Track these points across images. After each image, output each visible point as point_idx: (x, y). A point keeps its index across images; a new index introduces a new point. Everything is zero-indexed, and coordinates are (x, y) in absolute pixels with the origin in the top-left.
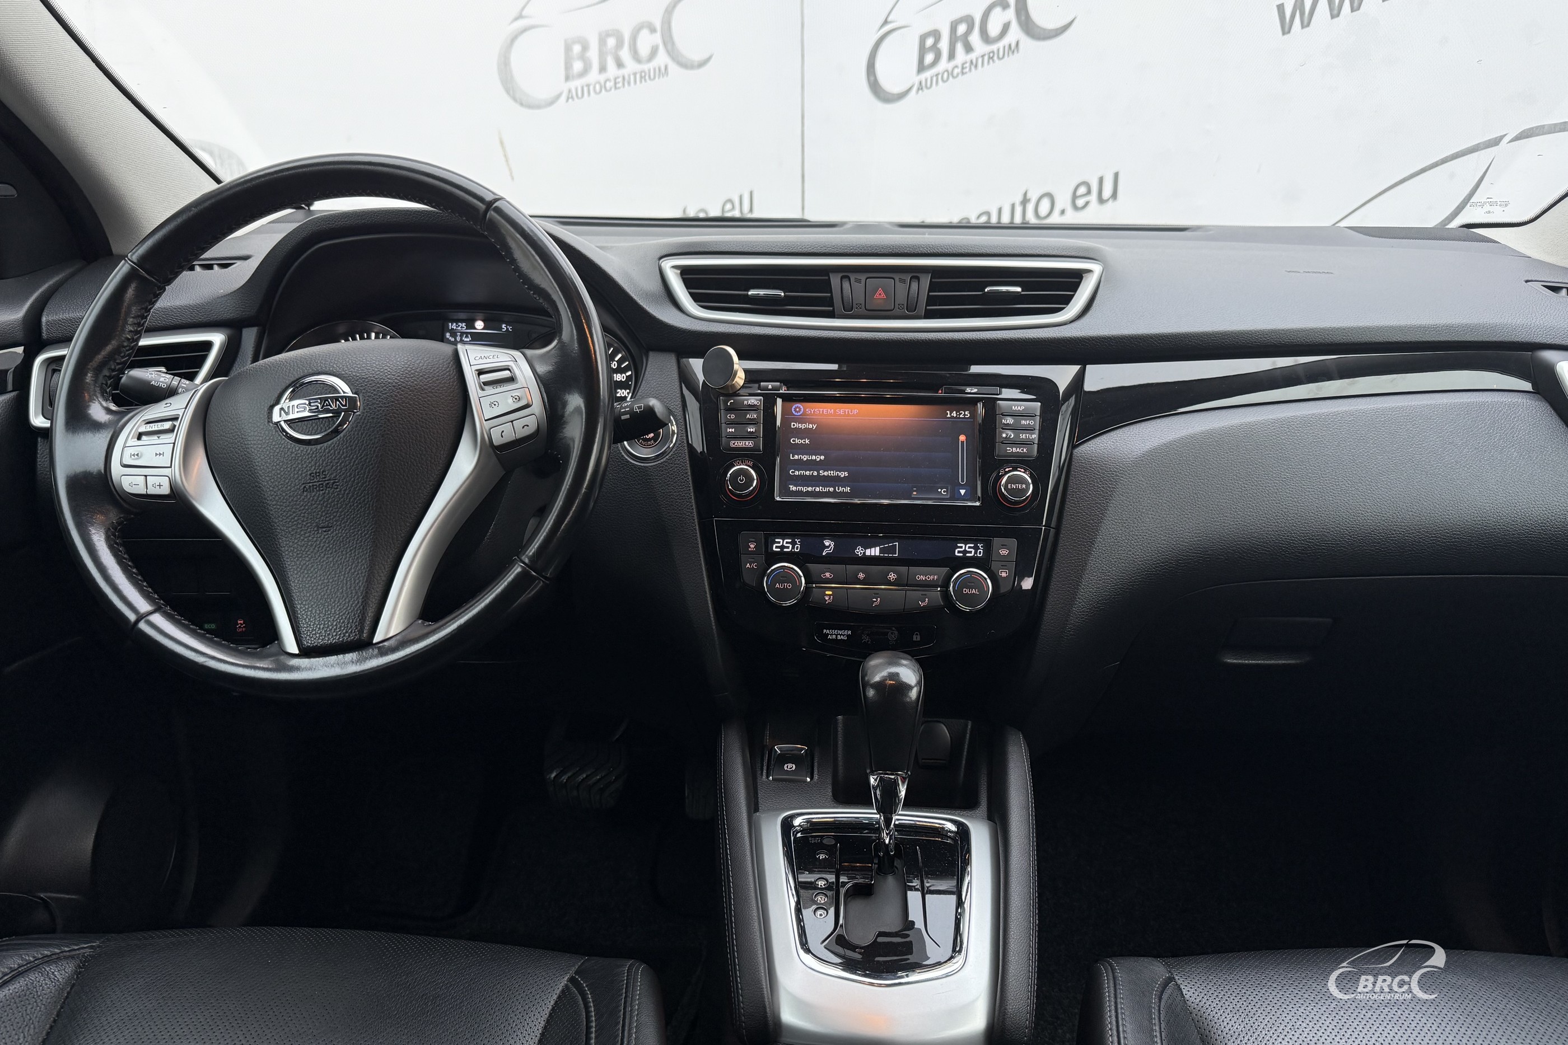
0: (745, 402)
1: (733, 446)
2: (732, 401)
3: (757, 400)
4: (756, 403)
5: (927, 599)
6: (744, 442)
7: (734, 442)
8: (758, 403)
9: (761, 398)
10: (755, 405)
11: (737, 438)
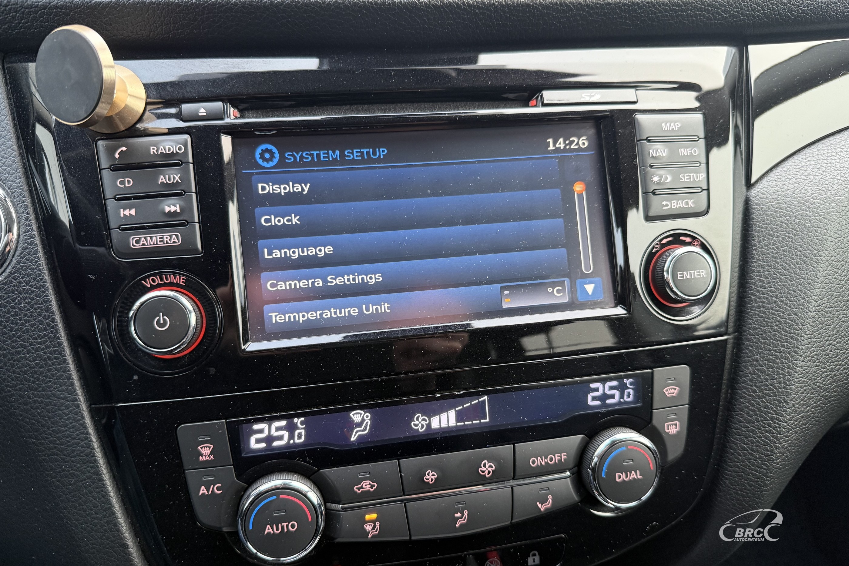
0: (153, 150)
1: (138, 246)
2: (124, 149)
3: (177, 143)
4: (175, 149)
5: (550, 498)
6: (159, 235)
7: (137, 237)
8: (180, 149)
9: (187, 137)
10: (173, 155)
11: (143, 228)
